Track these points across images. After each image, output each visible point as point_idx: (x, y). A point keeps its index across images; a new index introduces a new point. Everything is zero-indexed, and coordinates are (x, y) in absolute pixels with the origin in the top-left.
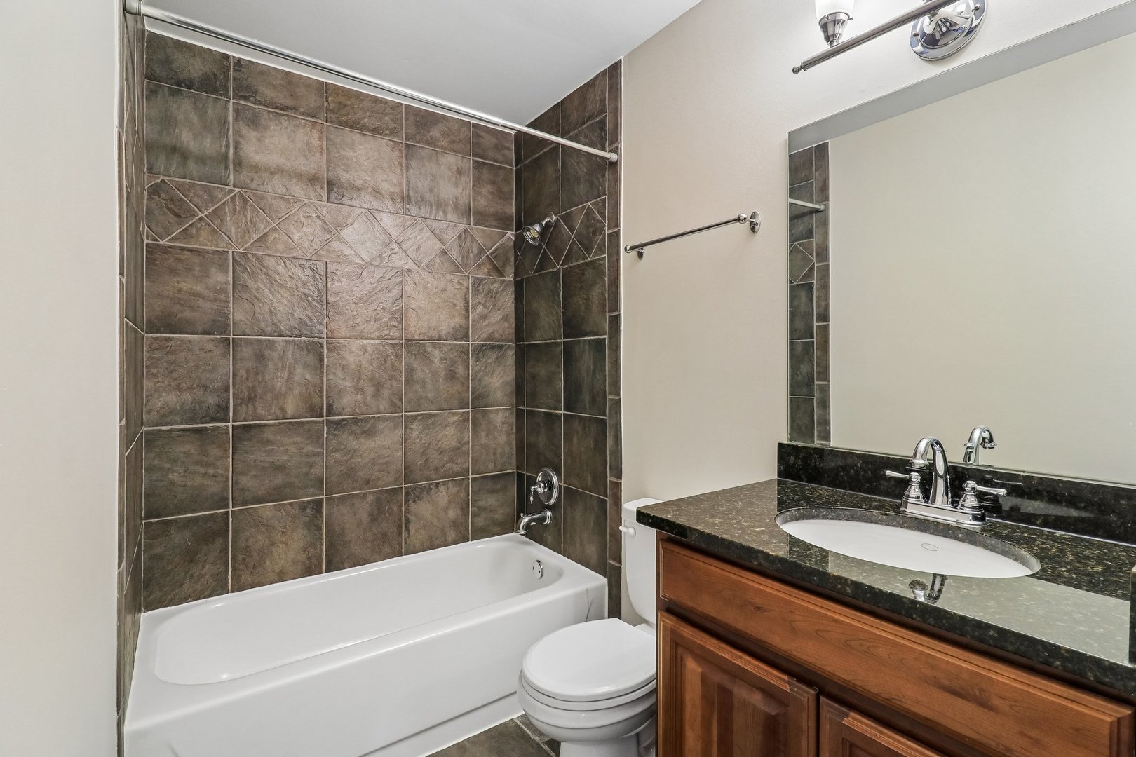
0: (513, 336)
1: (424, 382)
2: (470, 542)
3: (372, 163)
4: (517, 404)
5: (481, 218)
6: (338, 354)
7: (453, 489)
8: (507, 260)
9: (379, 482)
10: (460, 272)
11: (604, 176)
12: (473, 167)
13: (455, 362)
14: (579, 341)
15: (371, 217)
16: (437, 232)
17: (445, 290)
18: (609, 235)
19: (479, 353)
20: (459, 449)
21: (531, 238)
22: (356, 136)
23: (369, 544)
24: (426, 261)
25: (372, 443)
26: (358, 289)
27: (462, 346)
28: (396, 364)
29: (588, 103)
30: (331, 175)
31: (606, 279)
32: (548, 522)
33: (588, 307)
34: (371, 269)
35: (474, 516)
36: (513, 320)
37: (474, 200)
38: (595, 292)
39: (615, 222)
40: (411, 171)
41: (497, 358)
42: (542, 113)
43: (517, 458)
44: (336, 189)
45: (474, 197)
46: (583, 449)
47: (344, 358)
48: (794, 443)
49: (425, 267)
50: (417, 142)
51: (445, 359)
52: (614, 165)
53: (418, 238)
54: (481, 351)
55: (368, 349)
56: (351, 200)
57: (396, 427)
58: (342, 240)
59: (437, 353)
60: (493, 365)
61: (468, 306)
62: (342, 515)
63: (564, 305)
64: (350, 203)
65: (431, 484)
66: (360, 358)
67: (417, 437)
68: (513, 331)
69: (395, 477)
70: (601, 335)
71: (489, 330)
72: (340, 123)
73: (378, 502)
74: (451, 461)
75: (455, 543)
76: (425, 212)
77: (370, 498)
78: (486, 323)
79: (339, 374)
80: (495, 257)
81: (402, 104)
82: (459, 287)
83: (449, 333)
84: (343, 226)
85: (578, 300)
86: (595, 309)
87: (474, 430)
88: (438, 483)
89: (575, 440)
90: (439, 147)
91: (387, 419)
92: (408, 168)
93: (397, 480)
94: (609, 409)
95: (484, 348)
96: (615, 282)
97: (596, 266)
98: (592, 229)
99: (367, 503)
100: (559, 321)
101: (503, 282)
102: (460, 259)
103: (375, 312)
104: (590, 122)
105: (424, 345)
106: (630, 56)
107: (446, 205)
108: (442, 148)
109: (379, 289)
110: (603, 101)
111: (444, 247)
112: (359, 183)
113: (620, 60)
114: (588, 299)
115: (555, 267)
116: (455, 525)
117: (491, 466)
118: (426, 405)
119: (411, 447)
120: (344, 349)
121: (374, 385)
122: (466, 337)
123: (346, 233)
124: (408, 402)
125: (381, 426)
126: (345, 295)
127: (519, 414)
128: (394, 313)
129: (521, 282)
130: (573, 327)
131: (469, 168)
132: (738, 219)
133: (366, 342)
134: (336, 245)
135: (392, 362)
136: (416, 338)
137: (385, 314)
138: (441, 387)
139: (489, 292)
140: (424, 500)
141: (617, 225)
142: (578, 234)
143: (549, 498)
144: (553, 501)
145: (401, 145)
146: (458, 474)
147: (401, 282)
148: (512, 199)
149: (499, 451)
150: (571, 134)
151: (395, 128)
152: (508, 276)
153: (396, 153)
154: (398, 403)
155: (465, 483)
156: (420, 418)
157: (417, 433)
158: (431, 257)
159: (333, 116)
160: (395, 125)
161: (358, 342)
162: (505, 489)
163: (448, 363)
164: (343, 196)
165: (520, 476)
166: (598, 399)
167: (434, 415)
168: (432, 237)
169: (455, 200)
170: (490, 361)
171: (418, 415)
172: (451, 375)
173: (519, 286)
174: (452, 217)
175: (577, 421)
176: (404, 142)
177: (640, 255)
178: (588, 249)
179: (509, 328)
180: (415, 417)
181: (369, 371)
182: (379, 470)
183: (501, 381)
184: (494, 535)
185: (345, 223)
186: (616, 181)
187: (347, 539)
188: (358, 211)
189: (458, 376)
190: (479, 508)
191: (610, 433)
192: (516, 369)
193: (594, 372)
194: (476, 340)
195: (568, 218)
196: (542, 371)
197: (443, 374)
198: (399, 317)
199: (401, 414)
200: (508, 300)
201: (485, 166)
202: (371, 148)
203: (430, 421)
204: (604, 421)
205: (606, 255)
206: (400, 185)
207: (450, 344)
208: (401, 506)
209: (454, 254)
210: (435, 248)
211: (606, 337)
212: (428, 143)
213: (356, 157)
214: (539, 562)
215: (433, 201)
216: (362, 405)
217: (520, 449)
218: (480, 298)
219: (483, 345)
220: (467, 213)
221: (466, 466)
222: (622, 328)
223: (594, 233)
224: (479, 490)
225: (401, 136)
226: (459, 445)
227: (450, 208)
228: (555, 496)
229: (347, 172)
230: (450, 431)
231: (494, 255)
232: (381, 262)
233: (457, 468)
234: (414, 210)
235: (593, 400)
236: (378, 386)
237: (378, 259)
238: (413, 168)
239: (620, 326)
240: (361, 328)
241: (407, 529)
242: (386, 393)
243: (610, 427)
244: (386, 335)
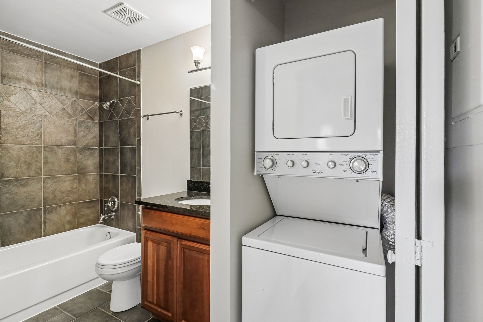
0: (98, 145)
1: (53, 164)
2: (77, 229)
3: (26, 69)
4: (100, 172)
5: (83, 96)
6: (7, 151)
7: (68, 208)
8: (95, 114)
9: (30, 207)
10: (72, 117)
11: (135, 89)
12: (79, 75)
13: (69, 155)
14: (126, 148)
15: (26, 92)
16: (60, 100)
17: (64, 125)
18: (137, 110)
19: (81, 151)
20: (71, 191)
21: (106, 107)
22: (18, 57)
23: (24, 233)
24: (55, 112)
25: (26, 190)
26: (18, 123)
27: (73, 148)
28: (39, 155)
29: (129, 61)
30: (4, 72)
31: (136, 126)
32: (113, 217)
33: (129, 135)
34: (25, 114)
35: (79, 218)
36: (98, 138)
37: (79, 89)
38: (132, 130)
39: (139, 106)
40: (47, 74)
41: (90, 153)
42: (111, 59)
43: (100, 193)
44: (6, 79)
45: (79, 87)
46: (127, 188)
47: (10, 153)
48: (191, 180)
49: (54, 115)
50: (50, 62)
51: (64, 154)
52: (139, 86)
53: (51, 102)
54: (82, 151)
55: (24, 149)
56: (15, 84)
57: (38, 182)
58: (9, 101)
59: (60, 151)
60: (88, 156)
61: (76, 132)
62: (10, 221)
63: (120, 134)
64: (14, 85)
65: (57, 206)
66: (19, 153)
67: (50, 186)
68: (98, 142)
69: (38, 204)
70: (134, 146)
71: (87, 142)
72: (10, 50)
73: (29, 215)
74: (67, 196)
75: (69, 230)
76: (54, 92)
77: (25, 213)
78: (85, 139)
79: (8, 159)
80: (89, 112)
81: (43, 46)
82: (72, 124)
83: (66, 143)
84: (10, 95)
85: (125, 132)
86: (132, 136)
87: (79, 183)
88: (61, 206)
89: (124, 184)
90: (62, 65)
91: (33, 179)
92: (45, 73)
93: (39, 205)
94: (137, 172)
95: (84, 149)
96: (139, 127)
97: (132, 120)
98: (130, 107)
99: (23, 215)
100: (118, 140)
101: (93, 123)
102: (72, 112)
103: (28, 133)
104: (130, 68)
105: (54, 147)
106: (144, 49)
107: (65, 89)
108: (63, 65)
109: (30, 123)
110: (135, 61)
111: (64, 107)
112: (19, 77)
113: (141, 49)
114: (129, 132)
115: (116, 119)
116: (69, 222)
117: (87, 197)
118: (54, 173)
119: (46, 191)
120: (10, 149)
121: (27, 164)
122: (75, 144)
123: (12, 98)
124: (45, 172)
125: (30, 182)
126: (11, 125)
127: (101, 176)
128: (37, 134)
129: (102, 123)
130: (123, 142)
131: (77, 75)
132: (175, 112)
133: (22, 146)
134: (6, 103)
135: (36, 155)
136: (49, 144)
137: (32, 134)
138: (62, 165)
139: (87, 126)
140: (54, 213)
141: (140, 107)
142: (125, 108)
143: (114, 207)
144: (115, 209)
145: (42, 62)
146: (71, 201)
147: (42, 121)
148: (98, 89)
149: (91, 191)
150: (123, 70)
151: (39, 55)
152: (96, 120)
153: (40, 66)
154: (40, 172)
155: (74, 205)
156: (51, 178)
157: (50, 185)
158: (57, 111)
159: (6, 47)
160: (39, 54)
161: (18, 145)
162: (94, 207)
163: (66, 155)
164: (10, 82)
165: (101, 201)
166: (133, 169)
167: (59, 177)
168: (58, 102)
169: (69, 88)
170: (87, 154)
171: (50, 177)
172: (68, 160)
173: (101, 125)
174: (68, 95)
175: (125, 177)
176: (43, 61)
177: (148, 119)
178: (129, 114)
179: (96, 141)
180: (49, 178)
181: (24, 158)
182: (30, 201)
183: (92, 163)
184: (89, 226)
185: (11, 94)
186: (139, 91)
187: (13, 232)
188: (19, 89)
189: (70, 160)
190: (81, 215)
191: (137, 181)
192: (100, 158)
193: (131, 159)
194: (79, 146)
195: (121, 101)
196: (111, 159)
197: (63, 160)
198: (40, 135)
199: (41, 177)
200: (96, 130)
201: (85, 75)
202: (26, 63)
203: (56, 180)
204: (135, 177)
205: (136, 117)
206: (42, 79)
207: (67, 147)
208: (41, 216)
209: (69, 110)
210: (60, 107)
211: (136, 146)
212: (56, 63)
213: (18, 66)
214: (109, 233)
215: (58, 88)
216: (20, 173)
217: (101, 190)
218: (82, 129)
219: (83, 148)
220: (76, 93)
221: (75, 198)
222: (142, 143)
223: (132, 108)
224: (82, 207)
225: (42, 59)
226: (71, 189)
227: (67, 91)
228: (116, 206)
229: (13, 72)
230: (67, 183)
231: (89, 111)
232: (31, 111)
233: (70, 199)
234: (49, 91)
235: (131, 170)
236: (29, 165)
237: (29, 110)
238: (48, 73)
239: (141, 143)
240: (20, 140)
241: (45, 226)
242: (33, 168)
243: (137, 179)
244: (33, 143)
